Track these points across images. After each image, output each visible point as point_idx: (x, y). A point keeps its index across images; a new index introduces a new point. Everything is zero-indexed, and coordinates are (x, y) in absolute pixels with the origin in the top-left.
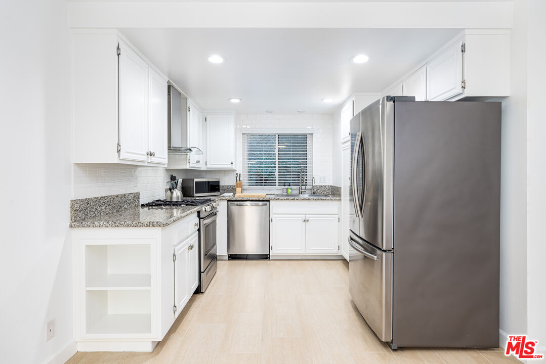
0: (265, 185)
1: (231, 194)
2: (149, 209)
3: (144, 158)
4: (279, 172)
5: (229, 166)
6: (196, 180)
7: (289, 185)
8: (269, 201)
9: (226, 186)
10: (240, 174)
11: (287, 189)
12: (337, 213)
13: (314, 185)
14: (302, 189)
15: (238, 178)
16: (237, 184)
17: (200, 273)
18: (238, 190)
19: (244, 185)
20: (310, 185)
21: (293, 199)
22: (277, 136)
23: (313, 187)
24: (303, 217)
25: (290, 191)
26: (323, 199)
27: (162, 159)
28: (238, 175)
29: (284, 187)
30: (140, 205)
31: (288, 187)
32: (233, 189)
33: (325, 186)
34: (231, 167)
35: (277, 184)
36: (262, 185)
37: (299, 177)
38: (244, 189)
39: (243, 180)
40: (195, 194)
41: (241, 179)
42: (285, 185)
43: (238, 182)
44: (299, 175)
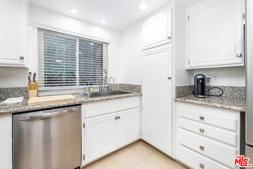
0: (65, 85)
1: (20, 99)
5: (17, 62)
7: (91, 85)
8: (81, 104)
10: (35, 74)
15: (32, 79)
16: (30, 85)
18: (32, 92)
19: (39, 87)
21: (107, 99)
24: (115, 115)
28: (32, 74)
29: (86, 86)
33: (117, 84)
34: (21, 63)
35: (78, 84)
36: (63, 85)
38: (40, 91)
39: (39, 81)
41: (35, 80)
43: (32, 83)
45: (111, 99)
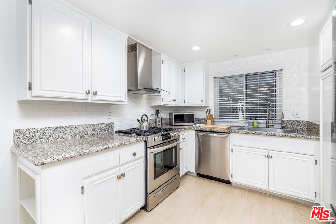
0: (232, 119)
2: (119, 135)
3: (84, 96)
4: (246, 108)
6: (174, 114)
7: (256, 119)
8: (230, 133)
9: (201, 118)
10: (210, 110)
11: (253, 123)
12: (313, 154)
13: (283, 119)
14: (269, 123)
16: (207, 117)
17: (146, 194)
18: (209, 121)
19: (214, 118)
20: (280, 120)
21: (254, 134)
22: (245, 76)
23: (283, 122)
25: (256, 124)
26: (293, 137)
27: (120, 98)
30: (115, 132)
31: (254, 121)
32: (205, 121)
33: (299, 122)
34: (202, 104)
35: (244, 118)
37: (266, 112)
38: (214, 121)
39: (214, 114)
40: (174, 124)
41: (211, 113)
42: (251, 119)
43: (209, 115)
44: (266, 110)
45: (259, 134)
